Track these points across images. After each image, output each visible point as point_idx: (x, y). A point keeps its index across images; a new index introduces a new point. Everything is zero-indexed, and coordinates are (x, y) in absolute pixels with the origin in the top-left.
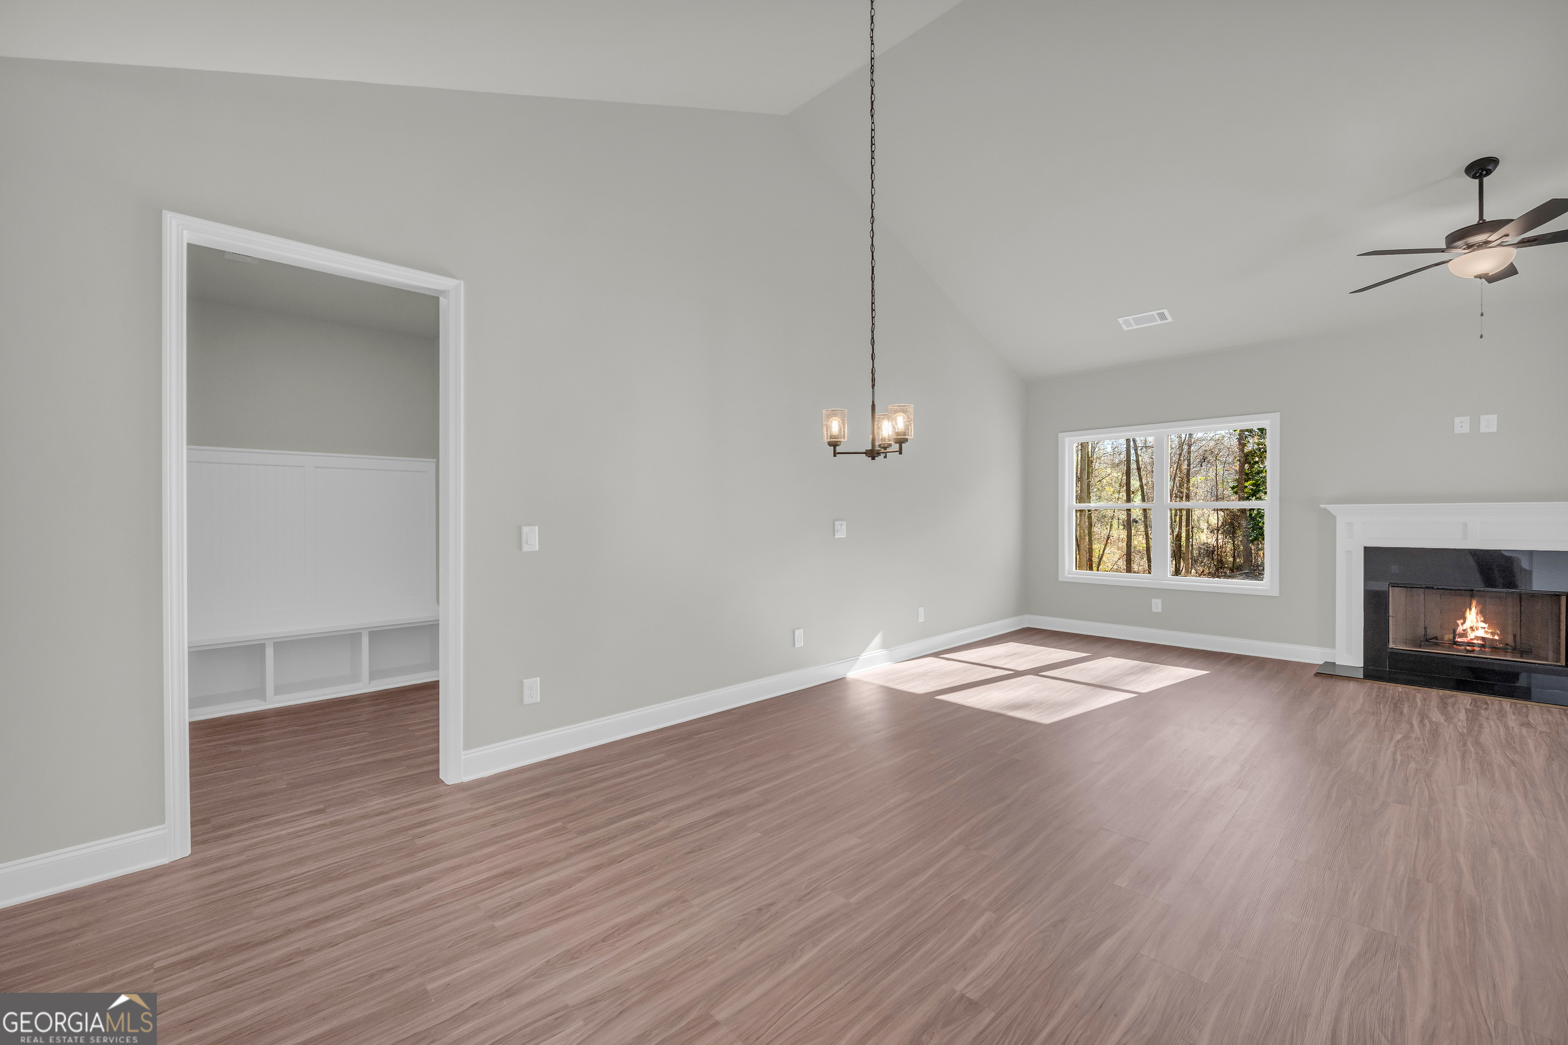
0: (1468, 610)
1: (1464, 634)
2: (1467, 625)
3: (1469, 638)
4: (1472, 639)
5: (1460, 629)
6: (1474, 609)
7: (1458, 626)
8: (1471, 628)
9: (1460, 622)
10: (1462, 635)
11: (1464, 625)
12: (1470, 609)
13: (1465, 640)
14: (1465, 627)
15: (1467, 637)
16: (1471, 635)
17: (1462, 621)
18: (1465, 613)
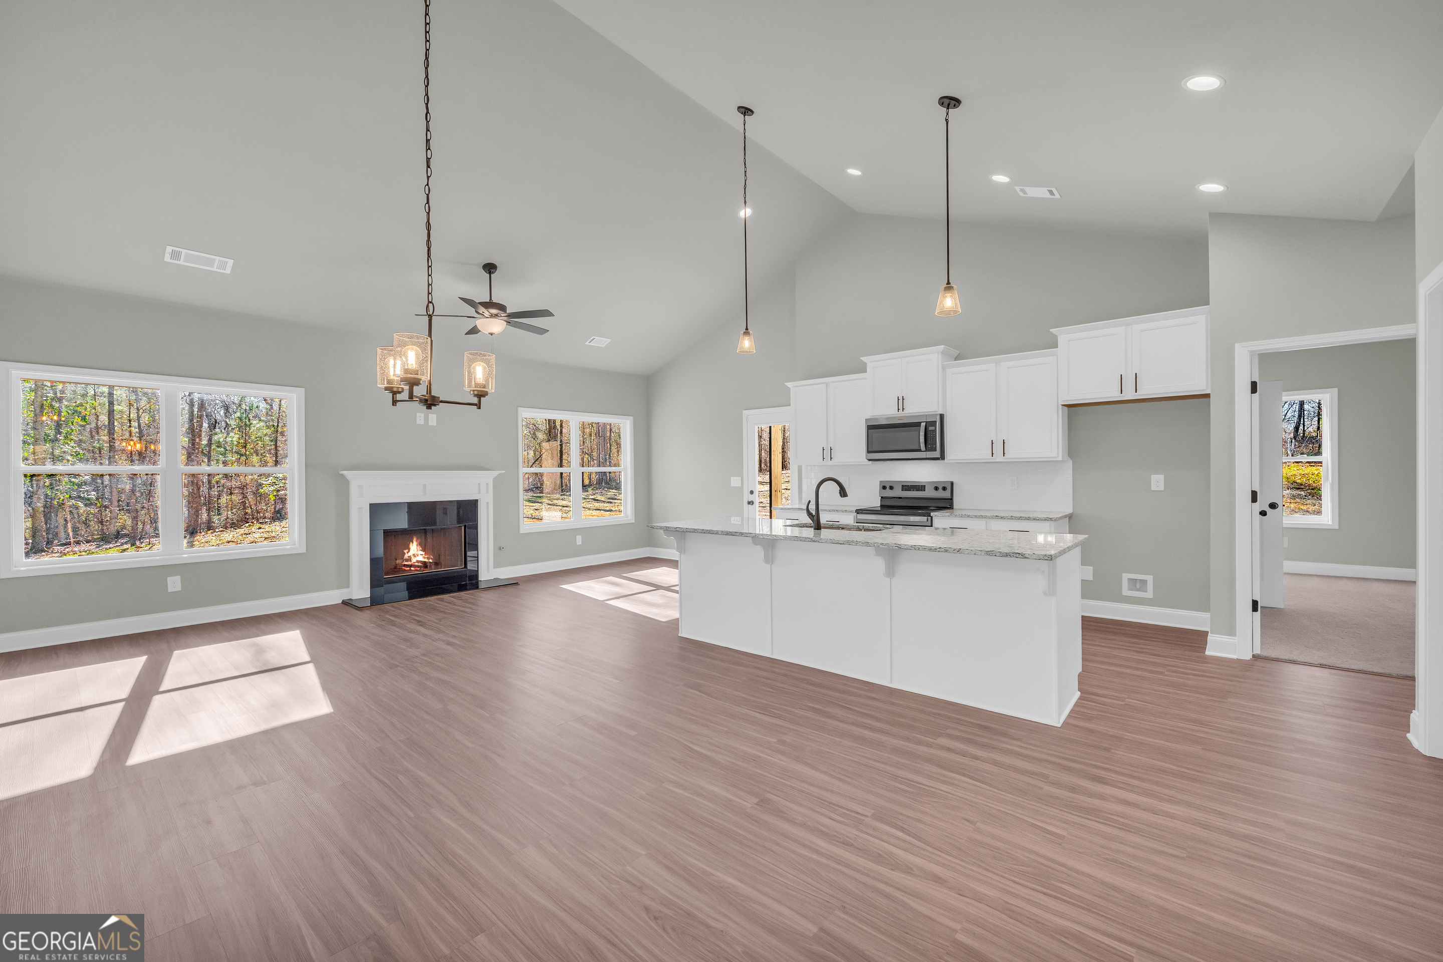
0: (411, 543)
1: (409, 559)
2: (411, 553)
3: (412, 562)
4: (414, 563)
5: (406, 556)
6: (415, 543)
7: (405, 554)
8: (414, 555)
9: (406, 551)
10: (407, 560)
11: (409, 553)
12: (413, 543)
13: (409, 563)
14: (410, 554)
15: (411, 561)
16: (414, 560)
17: (407, 551)
18: (409, 545)
